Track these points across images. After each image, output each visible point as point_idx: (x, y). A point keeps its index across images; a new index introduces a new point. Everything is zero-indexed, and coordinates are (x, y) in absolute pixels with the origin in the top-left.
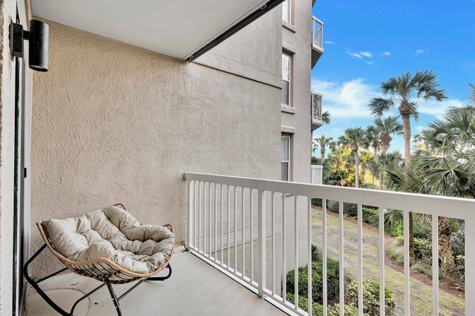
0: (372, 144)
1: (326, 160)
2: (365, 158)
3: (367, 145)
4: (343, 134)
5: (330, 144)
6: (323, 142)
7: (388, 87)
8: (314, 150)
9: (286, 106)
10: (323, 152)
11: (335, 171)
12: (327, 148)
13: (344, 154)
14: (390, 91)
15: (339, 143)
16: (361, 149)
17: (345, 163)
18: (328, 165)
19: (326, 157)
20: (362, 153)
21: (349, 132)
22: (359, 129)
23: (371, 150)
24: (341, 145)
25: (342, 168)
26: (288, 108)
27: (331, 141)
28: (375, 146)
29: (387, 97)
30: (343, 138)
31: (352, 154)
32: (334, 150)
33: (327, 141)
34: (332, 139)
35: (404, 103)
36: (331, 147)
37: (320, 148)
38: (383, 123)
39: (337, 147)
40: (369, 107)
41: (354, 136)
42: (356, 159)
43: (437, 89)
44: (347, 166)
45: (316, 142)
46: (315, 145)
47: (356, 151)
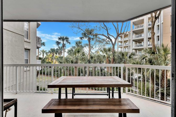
0: (58, 53)
1: (45, 58)
2: (56, 58)
3: (56, 54)
4: (50, 50)
5: (46, 53)
6: (43, 52)
7: (59, 39)
8: (40, 55)
9: (27, 40)
10: (43, 55)
11: (47, 62)
12: (45, 54)
13: (50, 56)
14: (60, 40)
15: (48, 53)
16: (55, 55)
17: (51, 59)
18: (45, 60)
19: (44, 57)
20: (55, 56)
21: (51, 49)
22: (54, 49)
23: (58, 55)
24: (49, 53)
25: (50, 61)
26: (28, 40)
27: (46, 52)
28: (59, 54)
29: (60, 41)
30: (49, 51)
31: (52, 56)
32: (47, 55)
33: (45, 52)
34: (46, 51)
35: (63, 43)
36: (46, 54)
37: (42, 54)
38: (60, 48)
39: (48, 54)
40: (56, 43)
41: (53, 51)
42: (53, 58)
43: (69, 41)
44: (51, 60)
45: (41, 52)
46: (41, 53)
47: (53, 55)
